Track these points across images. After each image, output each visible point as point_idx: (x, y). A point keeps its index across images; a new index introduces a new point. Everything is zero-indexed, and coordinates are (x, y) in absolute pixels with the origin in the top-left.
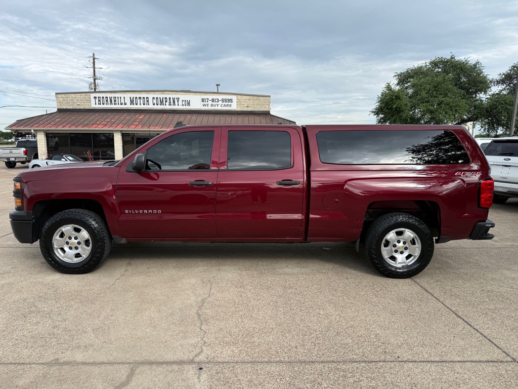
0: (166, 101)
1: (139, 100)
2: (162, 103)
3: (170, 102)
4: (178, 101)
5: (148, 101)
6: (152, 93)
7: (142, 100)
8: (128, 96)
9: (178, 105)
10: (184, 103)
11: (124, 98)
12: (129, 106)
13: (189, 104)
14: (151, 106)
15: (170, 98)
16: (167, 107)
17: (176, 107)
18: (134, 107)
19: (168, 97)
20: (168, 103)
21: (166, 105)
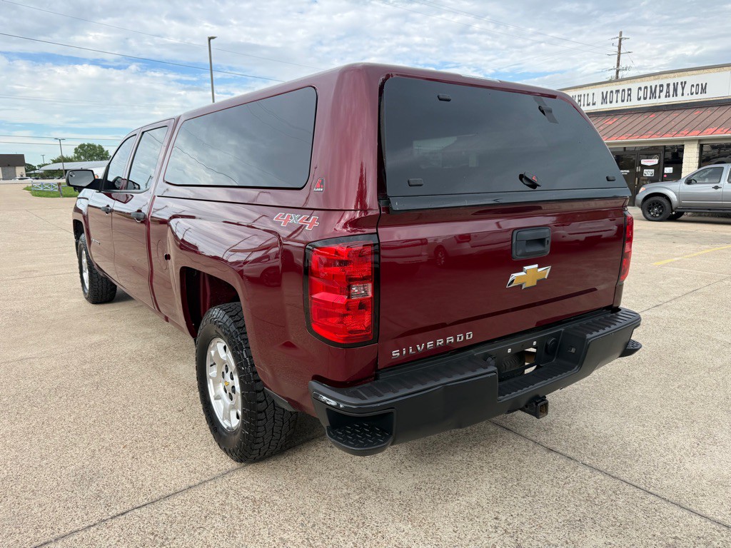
0: (661, 91)
1: (615, 95)
2: (653, 95)
3: (668, 92)
4: (683, 88)
5: (629, 95)
6: (639, 80)
7: (620, 95)
8: (598, 91)
9: (683, 95)
10: (694, 90)
11: (593, 94)
12: (600, 107)
13: (704, 90)
14: (634, 103)
15: (668, 85)
16: (663, 100)
17: (679, 99)
18: (608, 107)
19: (665, 83)
20: (663, 94)
21: (659, 97)
